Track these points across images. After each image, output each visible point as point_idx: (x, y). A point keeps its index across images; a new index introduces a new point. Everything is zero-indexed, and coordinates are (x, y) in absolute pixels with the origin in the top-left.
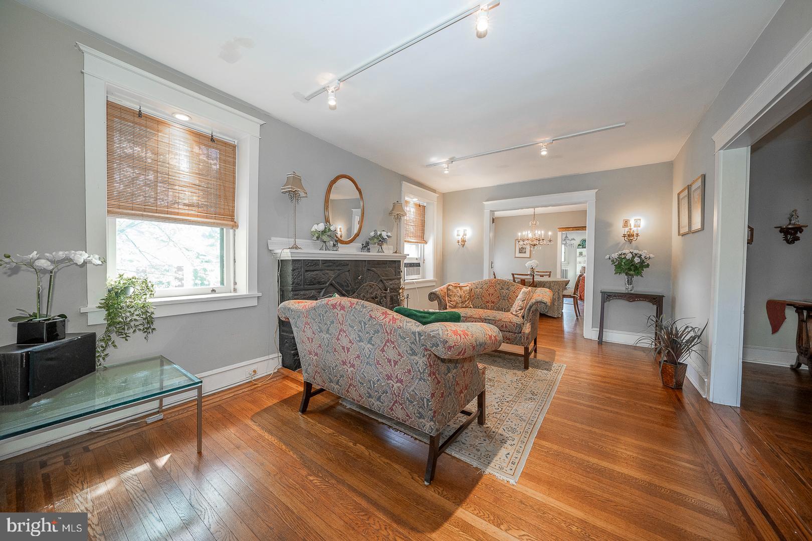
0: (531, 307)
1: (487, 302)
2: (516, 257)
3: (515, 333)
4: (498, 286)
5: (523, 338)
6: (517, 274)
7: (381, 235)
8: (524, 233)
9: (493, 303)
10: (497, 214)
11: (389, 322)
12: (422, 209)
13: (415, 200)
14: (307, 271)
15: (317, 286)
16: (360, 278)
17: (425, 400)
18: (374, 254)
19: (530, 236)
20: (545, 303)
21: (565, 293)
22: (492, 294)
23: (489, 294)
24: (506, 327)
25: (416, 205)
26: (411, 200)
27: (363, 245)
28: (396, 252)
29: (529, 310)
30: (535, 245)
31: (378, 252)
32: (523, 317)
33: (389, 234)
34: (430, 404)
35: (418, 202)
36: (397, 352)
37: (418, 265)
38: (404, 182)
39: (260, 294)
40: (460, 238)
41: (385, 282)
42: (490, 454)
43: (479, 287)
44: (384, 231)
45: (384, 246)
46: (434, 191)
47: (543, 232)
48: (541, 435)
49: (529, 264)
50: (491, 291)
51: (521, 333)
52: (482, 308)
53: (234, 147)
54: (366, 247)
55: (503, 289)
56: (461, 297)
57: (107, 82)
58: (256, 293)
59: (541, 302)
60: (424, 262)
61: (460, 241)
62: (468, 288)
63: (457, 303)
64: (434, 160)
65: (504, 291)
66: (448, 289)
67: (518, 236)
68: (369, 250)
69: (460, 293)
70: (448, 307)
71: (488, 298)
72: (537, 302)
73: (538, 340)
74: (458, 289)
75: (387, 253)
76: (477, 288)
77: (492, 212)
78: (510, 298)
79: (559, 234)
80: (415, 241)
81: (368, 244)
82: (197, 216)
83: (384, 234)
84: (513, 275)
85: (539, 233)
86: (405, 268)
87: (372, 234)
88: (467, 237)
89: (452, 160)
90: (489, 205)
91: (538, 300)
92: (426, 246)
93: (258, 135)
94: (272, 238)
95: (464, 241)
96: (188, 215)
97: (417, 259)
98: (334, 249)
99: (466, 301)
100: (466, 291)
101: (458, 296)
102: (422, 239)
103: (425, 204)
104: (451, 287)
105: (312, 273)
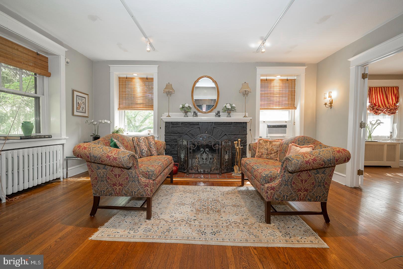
3: (261, 184)
5: (263, 190)
13: (279, 77)
14: (172, 127)
15: (178, 134)
16: (207, 132)
25: (282, 80)
26: (276, 77)
27: (216, 113)
28: (244, 117)
31: (228, 117)
33: (233, 105)
35: (285, 78)
38: (257, 67)
40: (326, 100)
44: (229, 104)
51: (264, 184)
53: (153, 79)
54: (218, 114)
61: (328, 103)
62: (278, 143)
68: (219, 116)
69: (269, 146)
70: (256, 156)
72: (287, 159)
75: (236, 117)
81: (219, 112)
82: (143, 107)
83: (228, 106)
87: (222, 107)
89: (264, 40)
91: (287, 156)
93: (157, 72)
94: (165, 113)
95: (331, 103)
96: (140, 107)
97: (286, 122)
98: (194, 116)
99: (271, 154)
100: (275, 145)
101: (265, 149)
102: (292, 105)
103: (296, 78)
104: (261, 142)
105: (175, 128)
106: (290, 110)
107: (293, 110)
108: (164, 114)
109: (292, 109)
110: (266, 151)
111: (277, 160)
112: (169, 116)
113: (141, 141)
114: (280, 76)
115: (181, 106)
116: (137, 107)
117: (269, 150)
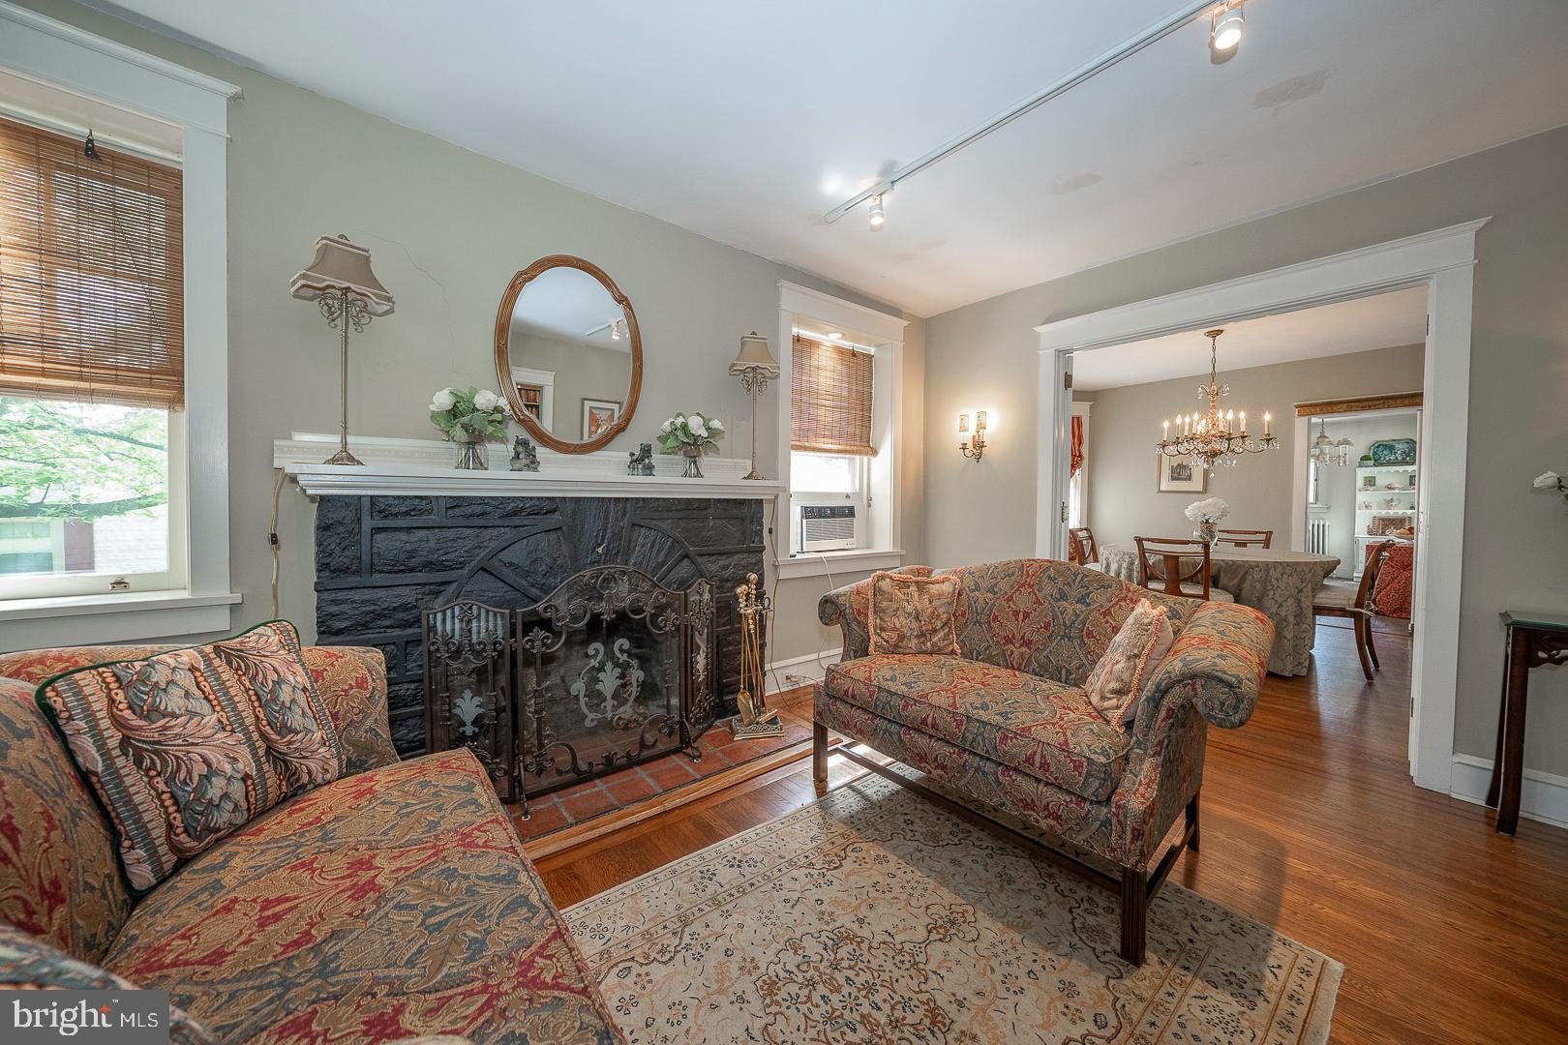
0: (1162, 692)
1: (1009, 640)
2: (1160, 491)
3: (1085, 799)
4: (1049, 588)
5: (1115, 827)
6: (1152, 540)
7: (684, 427)
8: (1179, 421)
9: (1027, 643)
10: (1090, 369)
12: (858, 365)
13: (835, 338)
16: (600, 550)
18: (669, 480)
19: (1201, 428)
20: (1230, 685)
22: (1026, 615)
23: (1016, 613)
24: (1045, 766)
25: (840, 351)
27: (632, 455)
28: (750, 477)
29: (1156, 700)
30: (1215, 454)
31: (685, 475)
32: (1129, 725)
33: (716, 424)
35: (847, 344)
37: (850, 512)
38: (784, 283)
39: (237, 598)
40: (967, 437)
41: (700, 560)
43: (985, 584)
44: (698, 414)
45: (705, 461)
47: (1242, 415)
49: (1193, 510)
50: (1023, 602)
51: (1109, 800)
52: (989, 660)
54: (641, 460)
55: (1063, 596)
56: (917, 618)
58: (222, 592)
59: (1212, 678)
60: (869, 506)
61: (970, 446)
62: (947, 588)
63: (902, 637)
64: (836, 185)
65: (1071, 607)
66: (877, 591)
67: (1163, 429)
68: (649, 470)
69: (918, 602)
70: (871, 648)
71: (1011, 627)
72: (1193, 676)
73: (1203, 804)
74: (913, 588)
75: (719, 477)
76: (978, 588)
77: (1064, 355)
78: (1090, 634)
79: (1300, 424)
80: (839, 447)
81: (646, 451)
83: (696, 425)
84: (1139, 541)
85: (1231, 418)
86: (804, 521)
87: (666, 426)
88: (987, 435)
89: (890, 177)
90: (1052, 334)
91: (1198, 667)
92: (876, 461)
93: (223, 129)
95: (979, 445)
97: (848, 496)
98: (517, 466)
99: (935, 631)
100: (940, 596)
101: (910, 614)
102: (860, 440)
103: (872, 351)
104: (885, 585)
105: (404, 536)
106: (858, 458)
107: (865, 458)
108: (288, 438)
109: (867, 454)
110: (915, 625)
111: (953, 652)
112: (352, 460)
113: (173, 701)
114: (840, 335)
115: (443, 400)
117: (924, 618)
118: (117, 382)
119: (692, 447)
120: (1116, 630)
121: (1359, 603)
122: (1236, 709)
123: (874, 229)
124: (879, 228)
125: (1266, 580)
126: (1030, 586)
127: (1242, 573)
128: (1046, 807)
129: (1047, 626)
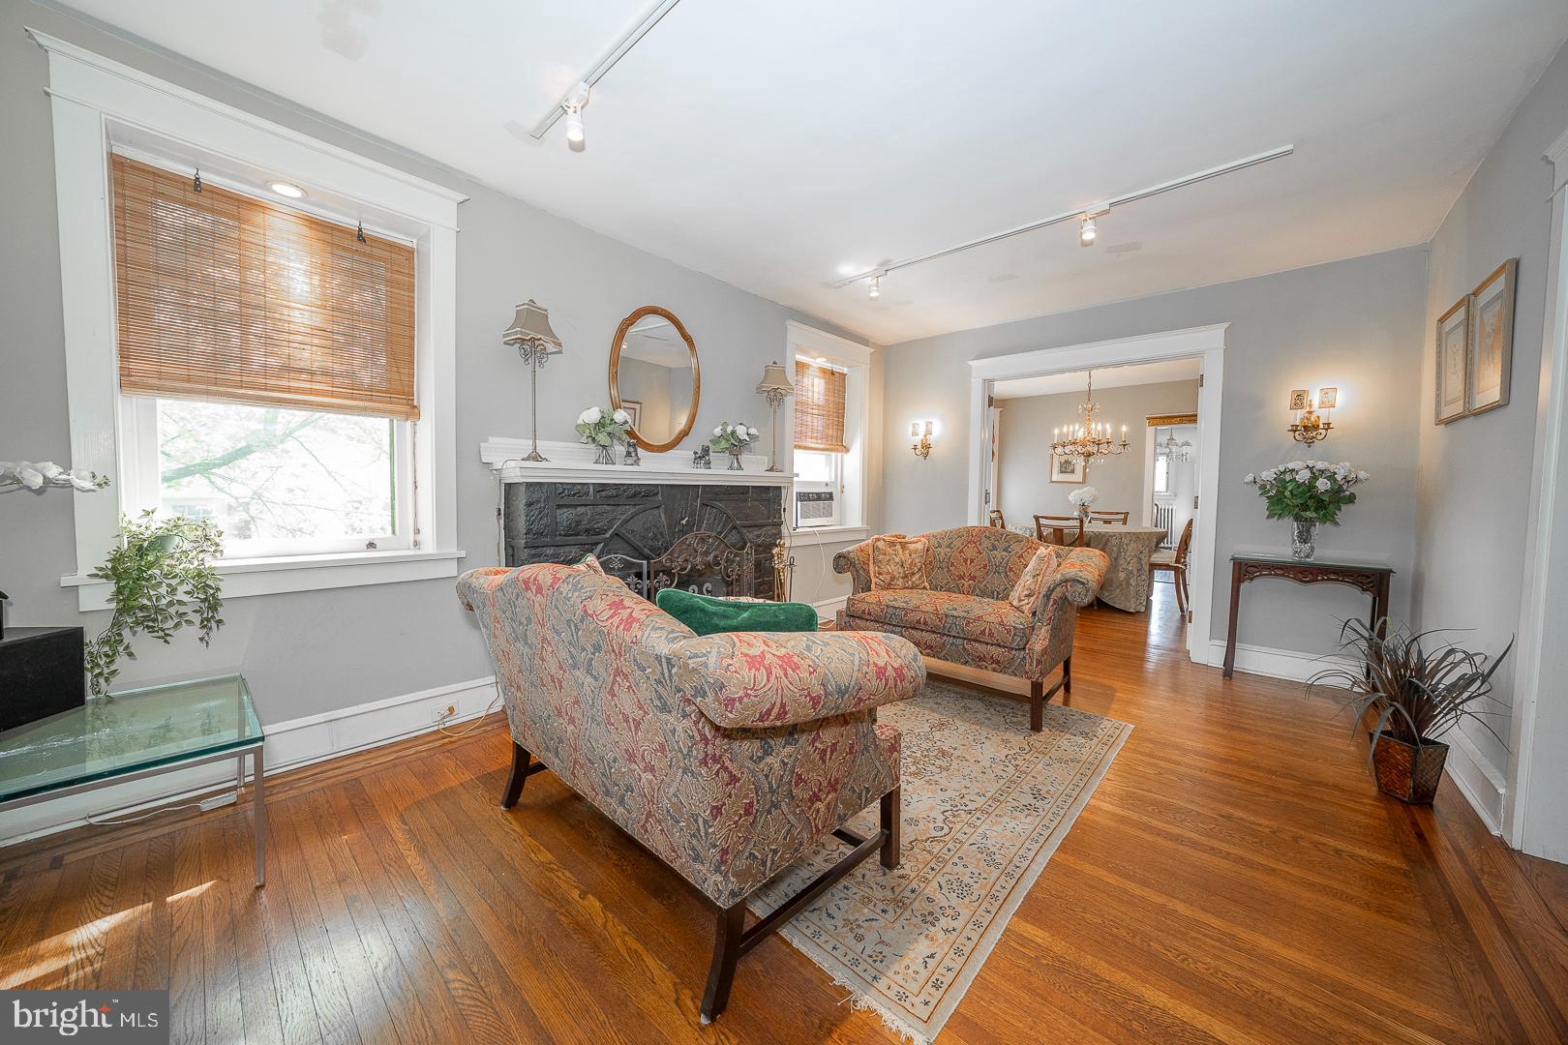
0: (1051, 591)
1: (961, 577)
2: (1052, 482)
3: (1012, 649)
4: (986, 544)
5: (1028, 660)
6: (1046, 518)
7: (733, 433)
8: (1065, 430)
9: (973, 578)
10: (1002, 389)
11: (617, 627)
12: (836, 381)
13: (821, 362)
14: (559, 506)
15: (583, 538)
16: (684, 522)
17: (700, 821)
18: (720, 473)
19: (1081, 434)
20: (1083, 584)
21: (1157, 558)
22: (972, 561)
23: (966, 560)
24: (991, 634)
25: (824, 371)
26: (811, 360)
27: (696, 453)
28: (771, 470)
29: (1048, 596)
30: (1089, 455)
31: (731, 468)
32: (1034, 614)
33: (753, 431)
34: (710, 831)
35: (828, 366)
36: (636, 700)
37: (830, 497)
38: (791, 322)
39: (463, 554)
40: (918, 440)
41: (745, 530)
42: (886, 950)
43: (945, 543)
44: (741, 424)
45: (744, 458)
46: (863, 341)
47: (1108, 426)
48: (1031, 909)
49: (1075, 495)
50: (970, 552)
51: (1024, 649)
52: (949, 590)
53: (410, 252)
54: (702, 456)
55: (995, 548)
56: (902, 566)
57: (105, 113)
58: (453, 550)
59: (1075, 581)
60: (841, 491)
61: (919, 447)
62: (919, 546)
63: (893, 578)
64: (846, 270)
65: (999, 554)
66: (875, 548)
67: (1054, 435)
68: (708, 464)
69: (902, 555)
70: (873, 586)
71: (963, 569)
72: (1066, 581)
73: (1073, 660)
74: (898, 547)
75: (752, 471)
76: (940, 546)
77: (988, 383)
78: (1011, 570)
79: (1150, 431)
80: (821, 446)
81: (706, 451)
82: (332, 395)
83: (741, 431)
84: (1037, 518)
85: (1101, 428)
86: (799, 503)
87: (718, 431)
88: (932, 439)
89: (885, 268)
90: (981, 368)
91: (1068, 576)
92: (846, 457)
93: (454, 224)
94: (492, 440)
95: (927, 447)
96: (311, 392)
97: (827, 485)
98: (628, 462)
99: (913, 574)
100: (916, 551)
101: (898, 563)
102: (836, 441)
103: (845, 370)
104: (881, 544)
105: (572, 511)
106: (834, 454)
107: (839, 454)
108: (486, 441)
109: (837, 451)
110: (901, 570)
111: (925, 588)
112: (540, 458)
114: (824, 360)
115: (592, 415)
116: (289, 390)
117: (906, 566)
118: (352, 399)
119: (736, 447)
120: (1026, 566)
121: (1177, 561)
122: (1086, 596)
123: (871, 299)
124: (876, 299)
125: (1120, 545)
126: (974, 543)
127: (1104, 540)
128: (992, 657)
129: (985, 566)
